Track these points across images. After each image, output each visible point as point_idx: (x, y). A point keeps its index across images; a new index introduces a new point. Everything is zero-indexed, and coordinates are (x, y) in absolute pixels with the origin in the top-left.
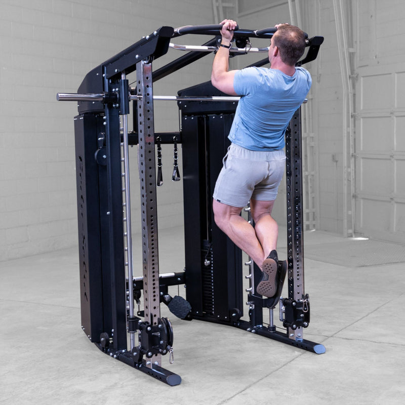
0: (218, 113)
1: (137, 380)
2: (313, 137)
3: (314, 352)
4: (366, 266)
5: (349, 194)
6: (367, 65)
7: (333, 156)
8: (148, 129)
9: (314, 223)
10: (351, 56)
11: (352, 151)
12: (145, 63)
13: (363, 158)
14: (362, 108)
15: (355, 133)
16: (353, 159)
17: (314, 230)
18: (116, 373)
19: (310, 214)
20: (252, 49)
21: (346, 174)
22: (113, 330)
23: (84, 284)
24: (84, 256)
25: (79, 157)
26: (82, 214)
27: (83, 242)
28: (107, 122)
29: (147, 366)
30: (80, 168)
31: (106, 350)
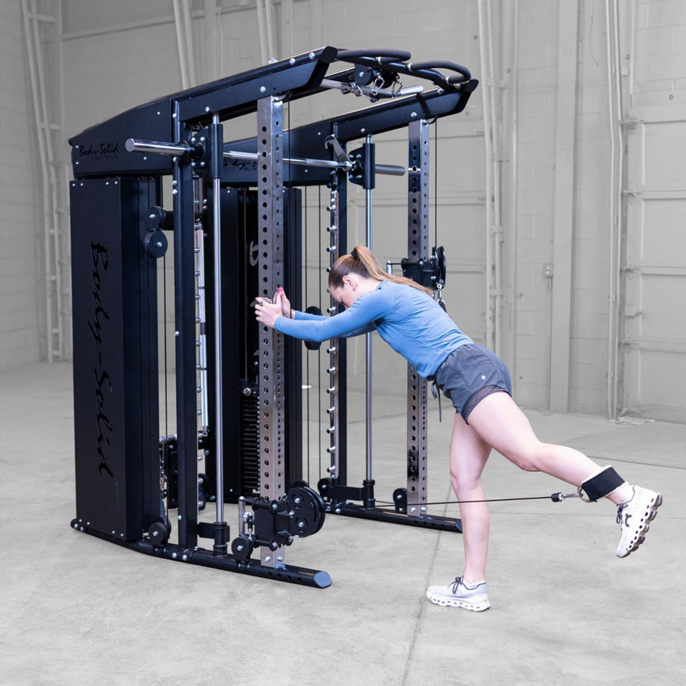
12: (275, 101)
22: (180, 517)
23: (100, 451)
24: (101, 405)
25: (93, 246)
26: (98, 338)
27: (100, 384)
28: (177, 190)
29: (263, 564)
30: (96, 264)
31: (160, 549)
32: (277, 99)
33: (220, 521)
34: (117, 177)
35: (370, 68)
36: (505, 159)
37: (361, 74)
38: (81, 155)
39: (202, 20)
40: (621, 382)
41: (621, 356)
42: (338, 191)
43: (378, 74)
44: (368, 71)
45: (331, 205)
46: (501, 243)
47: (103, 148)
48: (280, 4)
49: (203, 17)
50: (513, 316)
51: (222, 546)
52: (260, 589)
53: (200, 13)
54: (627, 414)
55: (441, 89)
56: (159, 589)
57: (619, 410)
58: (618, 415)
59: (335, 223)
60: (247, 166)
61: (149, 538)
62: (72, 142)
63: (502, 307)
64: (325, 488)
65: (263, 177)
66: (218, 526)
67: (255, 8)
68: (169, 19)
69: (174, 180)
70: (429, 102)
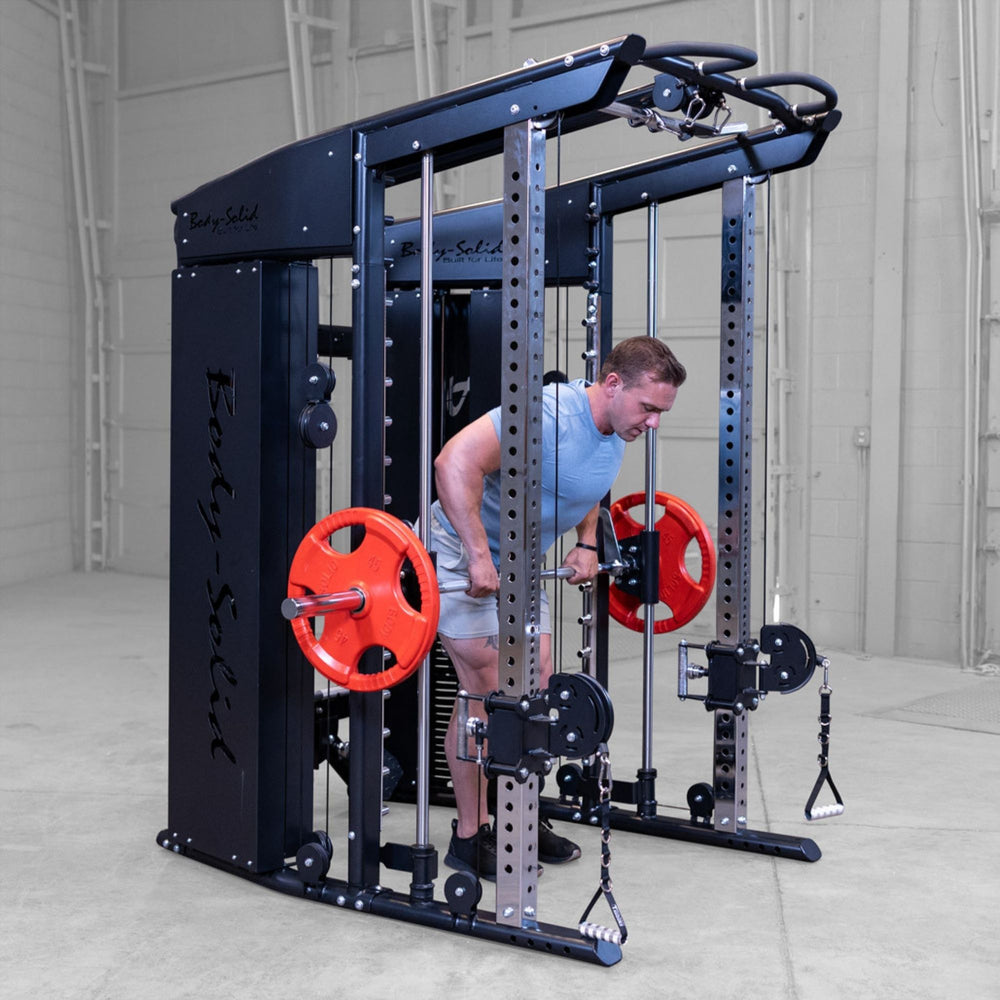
3: (802, 859)
12: (535, 129)
22: (352, 834)
23: (213, 718)
24: (218, 641)
25: (211, 376)
26: (215, 529)
27: (216, 605)
28: (360, 281)
29: (500, 920)
30: (214, 405)
31: (316, 888)
32: (539, 125)
33: (422, 842)
34: (256, 261)
35: (680, 82)
36: (793, 269)
37: (666, 93)
38: (192, 228)
39: (327, 68)
40: (981, 610)
41: (982, 570)
42: (600, 294)
43: (696, 92)
44: (679, 88)
45: (588, 317)
46: (788, 394)
47: (231, 214)
48: (445, 42)
49: (329, 63)
50: (805, 508)
51: (425, 887)
52: (499, 967)
53: (325, 57)
54: (991, 659)
55: (781, 126)
56: (325, 966)
57: (979, 654)
58: (976, 662)
59: (595, 345)
60: (447, 255)
61: (295, 868)
62: (176, 208)
63: (788, 492)
64: (569, 782)
65: (512, 256)
66: (420, 851)
67: (412, 48)
68: (280, 65)
69: (354, 263)
70: (758, 148)
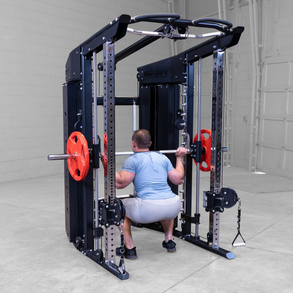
0: (164, 84)
1: (98, 273)
2: (231, 105)
3: (227, 258)
4: (264, 193)
5: (254, 143)
6: (271, 56)
7: (244, 118)
8: (110, 93)
9: (229, 161)
10: (260, 50)
11: (257, 115)
12: (109, 44)
13: (265, 119)
14: (265, 85)
15: (260, 102)
16: (258, 120)
17: (229, 166)
18: (84, 267)
19: (227, 155)
20: (190, 36)
21: (252, 130)
22: (84, 235)
23: (67, 202)
24: (67, 182)
25: (65, 113)
27: (67, 173)
28: (83, 88)
30: (65, 121)
31: (79, 249)
37: (165, 28)
42: (188, 86)
43: (172, 27)
44: (168, 26)
47: (68, 69)
49: (233, 9)
55: (224, 33)
70: (221, 40)
